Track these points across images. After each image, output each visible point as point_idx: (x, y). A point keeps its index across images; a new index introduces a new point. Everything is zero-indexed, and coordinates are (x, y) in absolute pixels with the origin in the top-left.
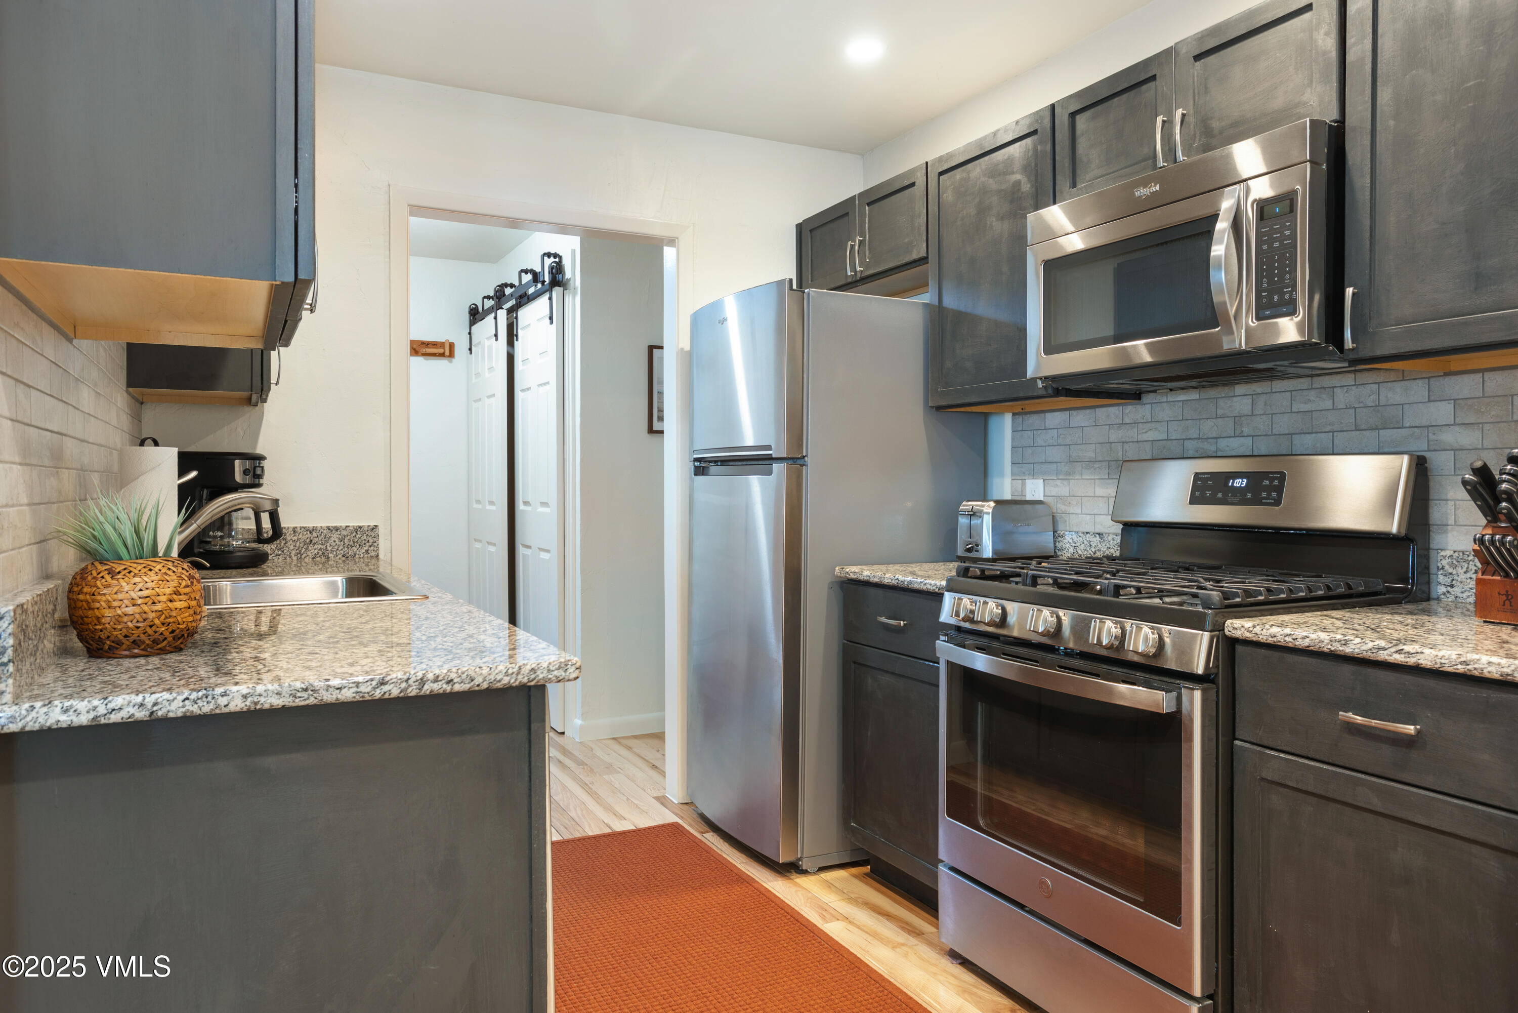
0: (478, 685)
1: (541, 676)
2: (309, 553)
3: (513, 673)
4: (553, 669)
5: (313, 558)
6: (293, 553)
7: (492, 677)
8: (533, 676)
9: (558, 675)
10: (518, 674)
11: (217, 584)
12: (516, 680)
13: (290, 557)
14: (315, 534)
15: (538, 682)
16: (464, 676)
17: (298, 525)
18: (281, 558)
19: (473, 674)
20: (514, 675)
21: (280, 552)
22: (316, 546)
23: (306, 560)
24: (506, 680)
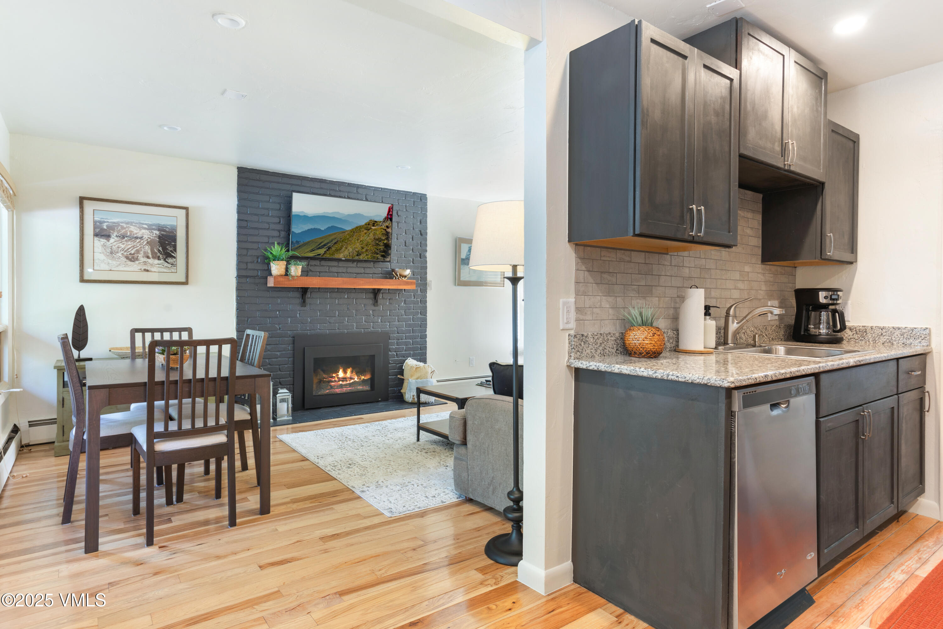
0: (688, 380)
1: (712, 382)
2: (880, 340)
3: (701, 378)
4: (718, 380)
5: (883, 343)
6: (871, 340)
7: (693, 378)
8: (709, 381)
9: (720, 383)
10: (703, 379)
11: (777, 347)
12: (702, 381)
13: (869, 342)
14: (884, 331)
15: (711, 384)
16: (682, 376)
17: (874, 325)
18: (863, 342)
19: (686, 376)
20: (701, 379)
21: (863, 339)
22: (885, 337)
23: (878, 344)
24: (698, 381)
